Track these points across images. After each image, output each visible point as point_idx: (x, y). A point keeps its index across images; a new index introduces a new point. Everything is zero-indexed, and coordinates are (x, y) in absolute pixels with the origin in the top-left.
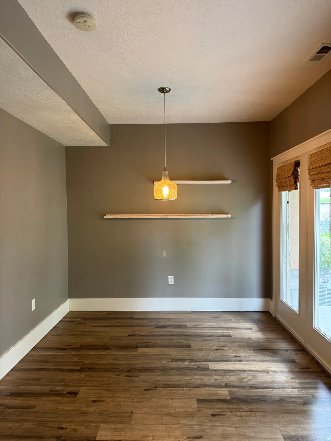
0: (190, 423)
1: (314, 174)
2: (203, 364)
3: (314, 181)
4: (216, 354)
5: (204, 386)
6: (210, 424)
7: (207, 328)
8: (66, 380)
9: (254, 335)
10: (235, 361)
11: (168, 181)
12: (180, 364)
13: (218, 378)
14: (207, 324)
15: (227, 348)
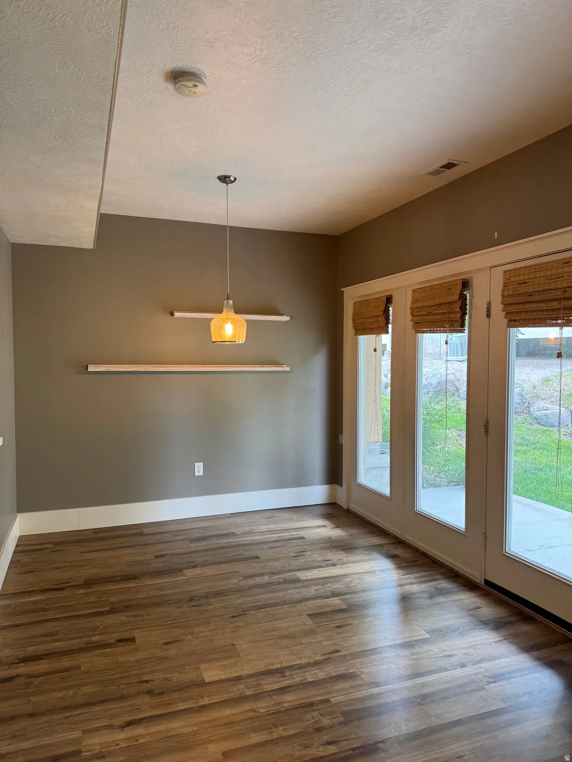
0: (315, 640)
1: (418, 316)
2: (288, 575)
3: (418, 323)
4: (299, 561)
5: (308, 599)
6: (339, 636)
7: (266, 533)
8: (101, 627)
9: (332, 533)
10: (327, 566)
11: (232, 315)
12: (258, 580)
13: (319, 588)
14: (264, 528)
15: (308, 553)
